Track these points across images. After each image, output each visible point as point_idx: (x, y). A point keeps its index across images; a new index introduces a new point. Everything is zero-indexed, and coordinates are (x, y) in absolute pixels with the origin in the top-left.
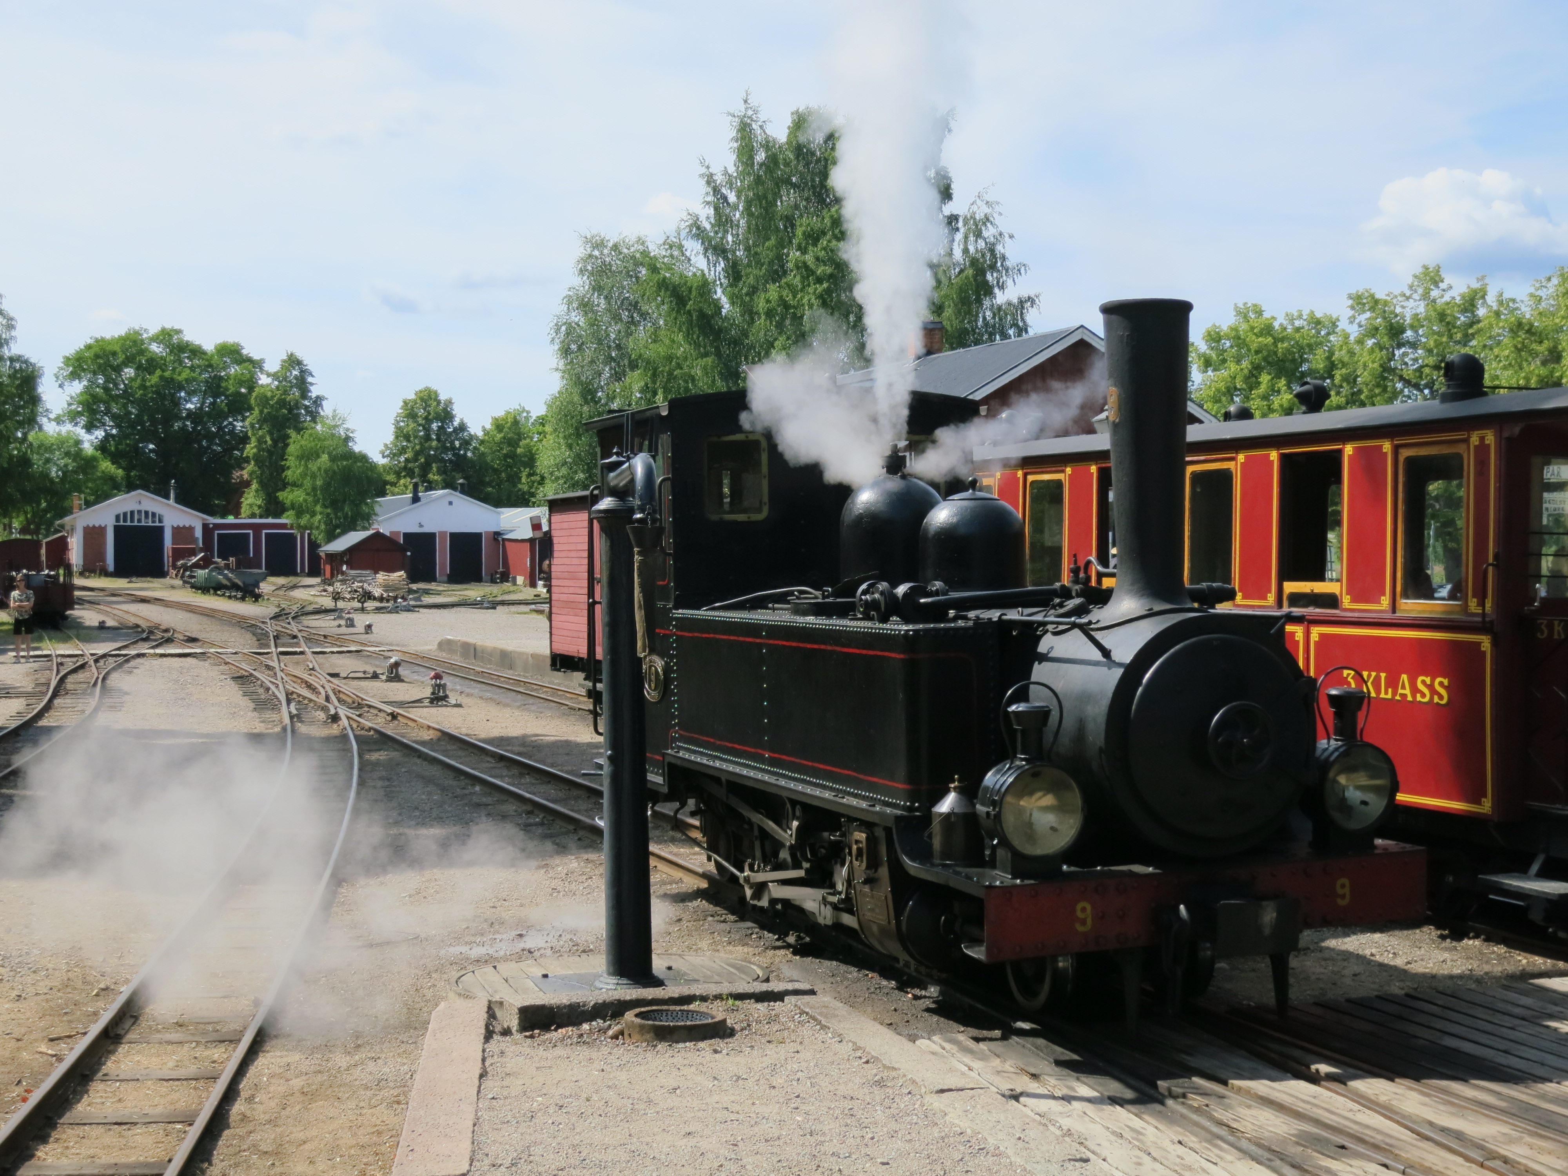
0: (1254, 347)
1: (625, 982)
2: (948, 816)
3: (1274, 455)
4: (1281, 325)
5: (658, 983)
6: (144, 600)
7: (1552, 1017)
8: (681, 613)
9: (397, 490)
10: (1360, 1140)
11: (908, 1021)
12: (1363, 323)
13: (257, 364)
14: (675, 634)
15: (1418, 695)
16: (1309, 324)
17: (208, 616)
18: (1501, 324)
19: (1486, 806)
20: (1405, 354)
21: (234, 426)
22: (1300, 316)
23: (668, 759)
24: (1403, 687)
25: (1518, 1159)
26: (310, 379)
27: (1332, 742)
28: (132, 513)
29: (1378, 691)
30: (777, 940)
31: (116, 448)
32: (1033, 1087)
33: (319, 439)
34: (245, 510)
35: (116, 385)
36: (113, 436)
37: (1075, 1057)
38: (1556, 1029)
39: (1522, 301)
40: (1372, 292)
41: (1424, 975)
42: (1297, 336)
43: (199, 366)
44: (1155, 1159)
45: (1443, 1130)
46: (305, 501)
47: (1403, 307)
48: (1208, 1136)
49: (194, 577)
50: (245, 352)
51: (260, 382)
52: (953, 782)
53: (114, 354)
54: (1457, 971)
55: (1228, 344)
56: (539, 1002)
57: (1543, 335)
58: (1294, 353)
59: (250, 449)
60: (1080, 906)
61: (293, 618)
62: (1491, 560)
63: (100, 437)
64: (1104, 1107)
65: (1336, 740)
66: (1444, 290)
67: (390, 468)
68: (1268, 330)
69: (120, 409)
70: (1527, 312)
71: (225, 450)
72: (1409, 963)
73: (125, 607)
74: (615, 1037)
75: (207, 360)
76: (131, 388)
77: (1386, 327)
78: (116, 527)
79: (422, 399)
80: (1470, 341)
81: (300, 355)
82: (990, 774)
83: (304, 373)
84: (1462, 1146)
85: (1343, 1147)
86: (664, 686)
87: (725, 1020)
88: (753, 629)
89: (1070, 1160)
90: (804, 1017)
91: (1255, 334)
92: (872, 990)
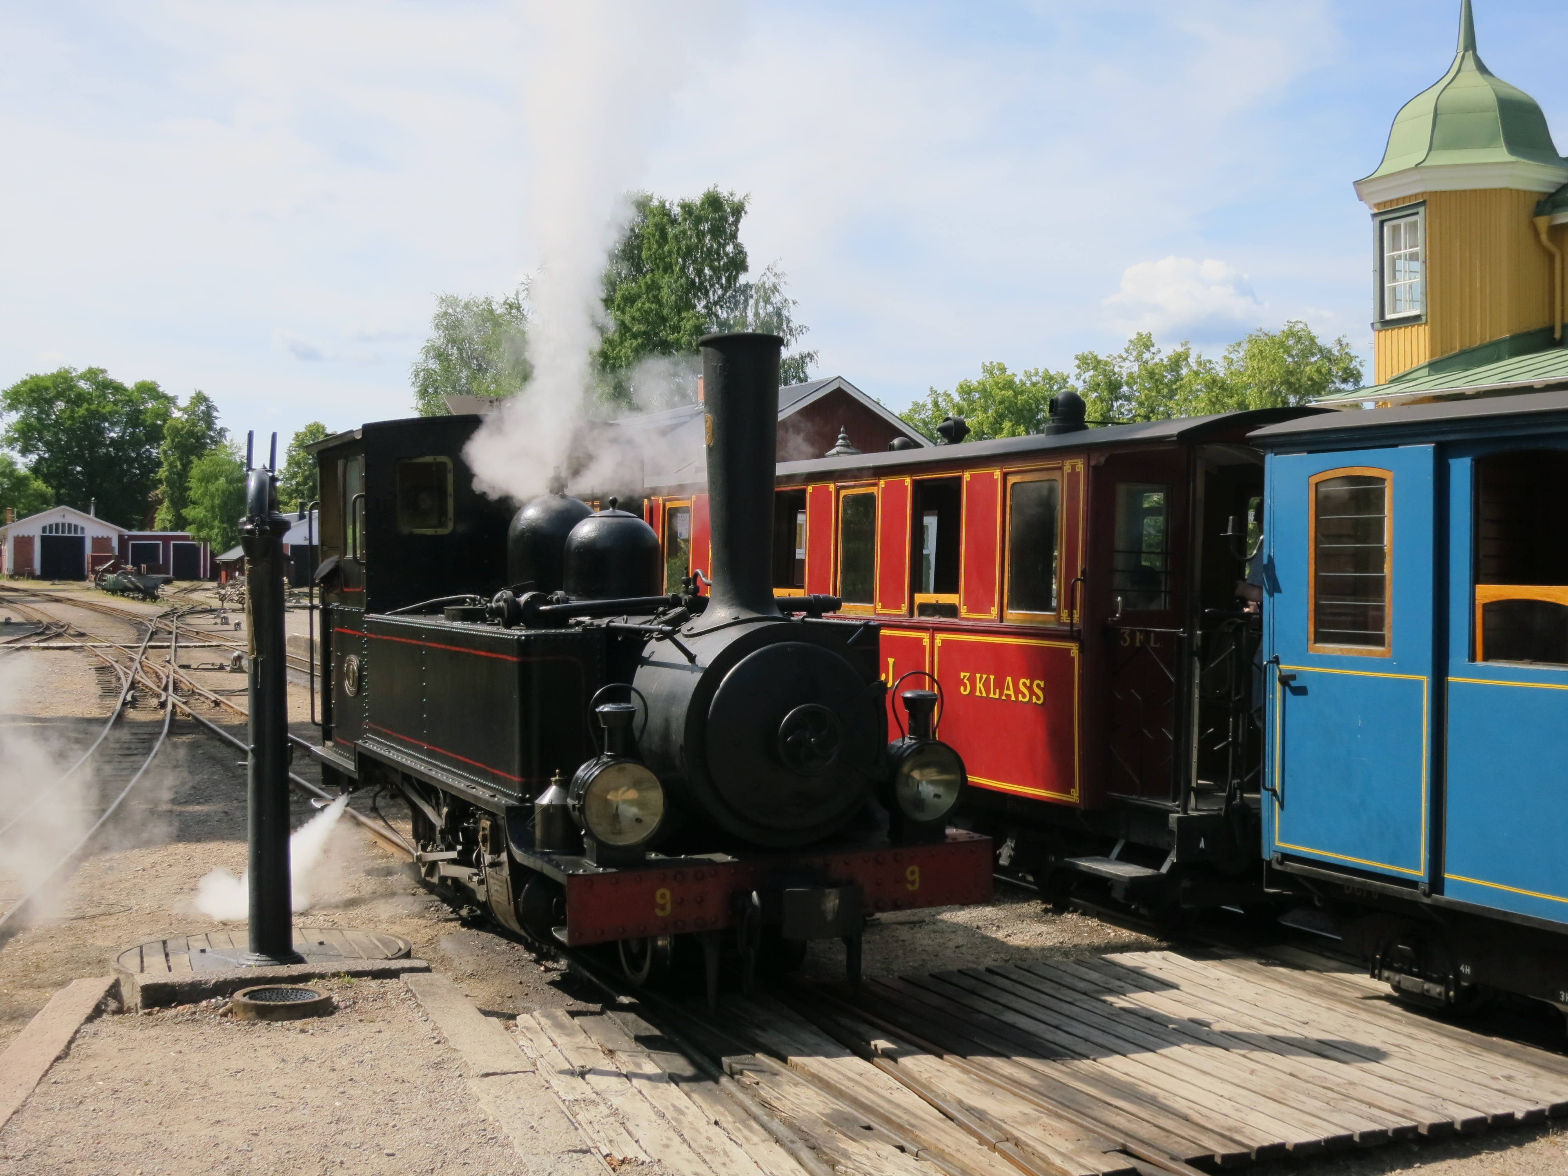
0: (998, 398)
1: (264, 958)
2: (546, 808)
3: (908, 481)
4: (1021, 380)
5: (299, 960)
6: (57, 600)
7: (1111, 991)
8: (374, 616)
9: (289, 509)
10: (887, 1120)
11: (527, 994)
12: (1087, 380)
13: (171, 400)
14: (365, 636)
15: (1020, 696)
16: (1044, 379)
17: (106, 614)
18: (1198, 381)
19: (1074, 796)
20: (1121, 406)
21: (151, 453)
22: (1037, 374)
23: (358, 749)
24: (1008, 689)
25: (1028, 1141)
26: (215, 414)
27: (907, 740)
28: (57, 525)
29: (988, 692)
30: (452, 912)
31: (48, 469)
32: (605, 1064)
33: (218, 465)
34: (158, 524)
35: (48, 415)
36: (45, 459)
37: (657, 1032)
38: (1111, 1004)
39: (1217, 363)
40: (1095, 354)
41: (1018, 948)
42: (1034, 389)
43: (121, 401)
44: (685, 1140)
45: (970, 1110)
46: (205, 516)
47: (1120, 367)
48: (744, 1115)
49: (105, 580)
50: (161, 389)
51: (174, 416)
52: (555, 776)
53: (47, 389)
54: (1049, 943)
55: (977, 396)
56: (162, 981)
57: (1234, 391)
58: (1031, 404)
59: (162, 473)
60: (659, 893)
61: (179, 617)
62: (1079, 576)
63: (34, 460)
64: (661, 1085)
65: (911, 739)
66: (1154, 353)
67: (284, 490)
68: (1009, 384)
69: (51, 437)
70: (1221, 372)
71: (141, 474)
72: (1008, 935)
73: (37, 606)
74: (224, 1015)
75: (128, 396)
76: (61, 418)
77: (1106, 383)
78: (42, 537)
79: (311, 432)
80: (1176, 395)
81: (206, 393)
82: (583, 767)
83: (210, 408)
84: (981, 1127)
85: (869, 1128)
86: (359, 680)
87: (329, 998)
88: (415, 632)
89: (569, 1151)
90: (409, 995)
91: (999, 388)
92: (511, 962)
